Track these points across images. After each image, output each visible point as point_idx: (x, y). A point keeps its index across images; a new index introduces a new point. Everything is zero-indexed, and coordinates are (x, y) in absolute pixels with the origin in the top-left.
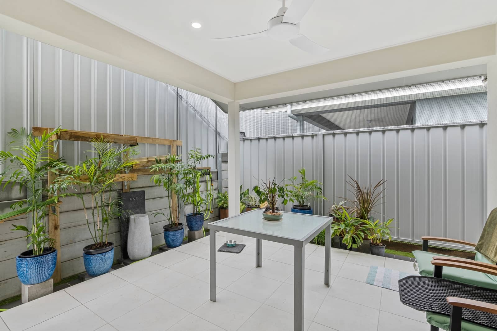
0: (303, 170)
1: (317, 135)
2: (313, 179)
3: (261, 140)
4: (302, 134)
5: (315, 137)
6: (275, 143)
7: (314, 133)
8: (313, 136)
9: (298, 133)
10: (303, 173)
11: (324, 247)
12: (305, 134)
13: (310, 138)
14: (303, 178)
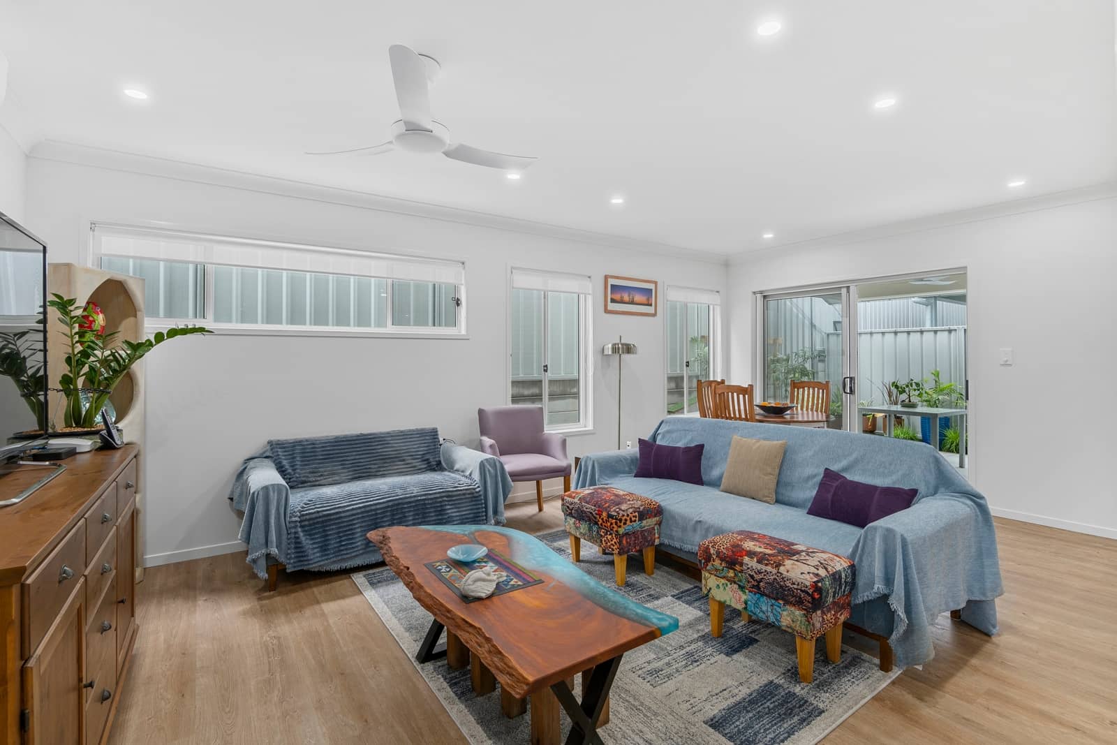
0: (936, 371)
1: (956, 330)
2: (951, 382)
3: (875, 336)
4: (935, 328)
5: (953, 333)
6: (895, 338)
7: (952, 327)
8: (950, 331)
9: (928, 327)
10: (937, 375)
11: (958, 455)
12: (938, 328)
13: (946, 333)
14: (936, 382)
